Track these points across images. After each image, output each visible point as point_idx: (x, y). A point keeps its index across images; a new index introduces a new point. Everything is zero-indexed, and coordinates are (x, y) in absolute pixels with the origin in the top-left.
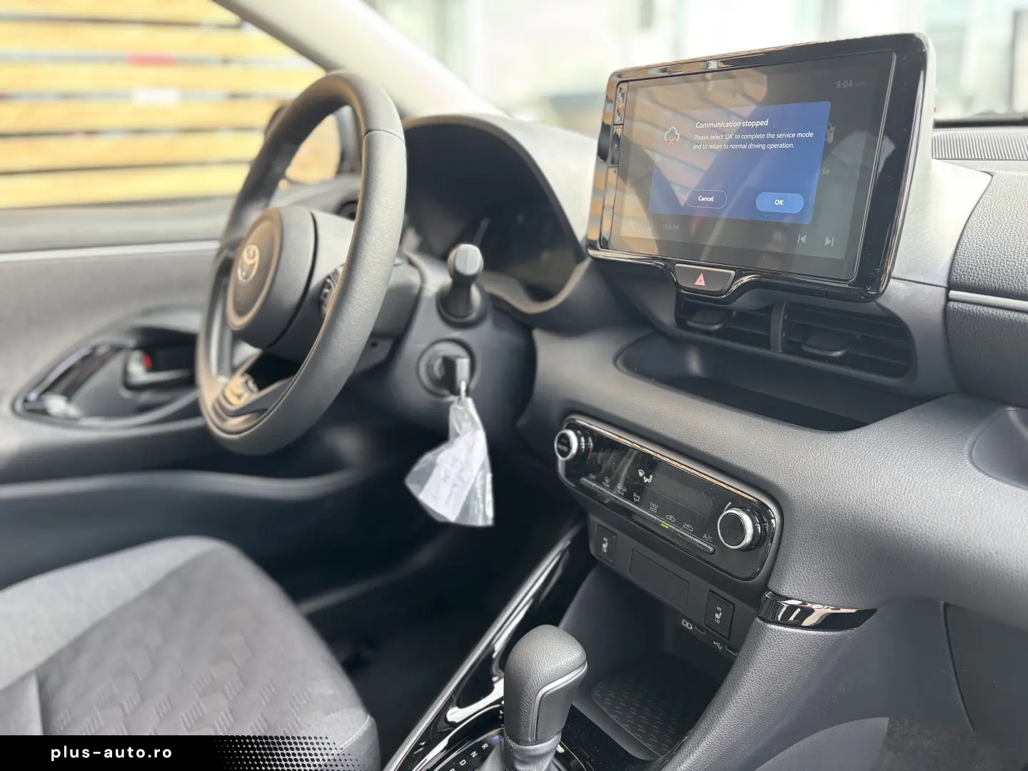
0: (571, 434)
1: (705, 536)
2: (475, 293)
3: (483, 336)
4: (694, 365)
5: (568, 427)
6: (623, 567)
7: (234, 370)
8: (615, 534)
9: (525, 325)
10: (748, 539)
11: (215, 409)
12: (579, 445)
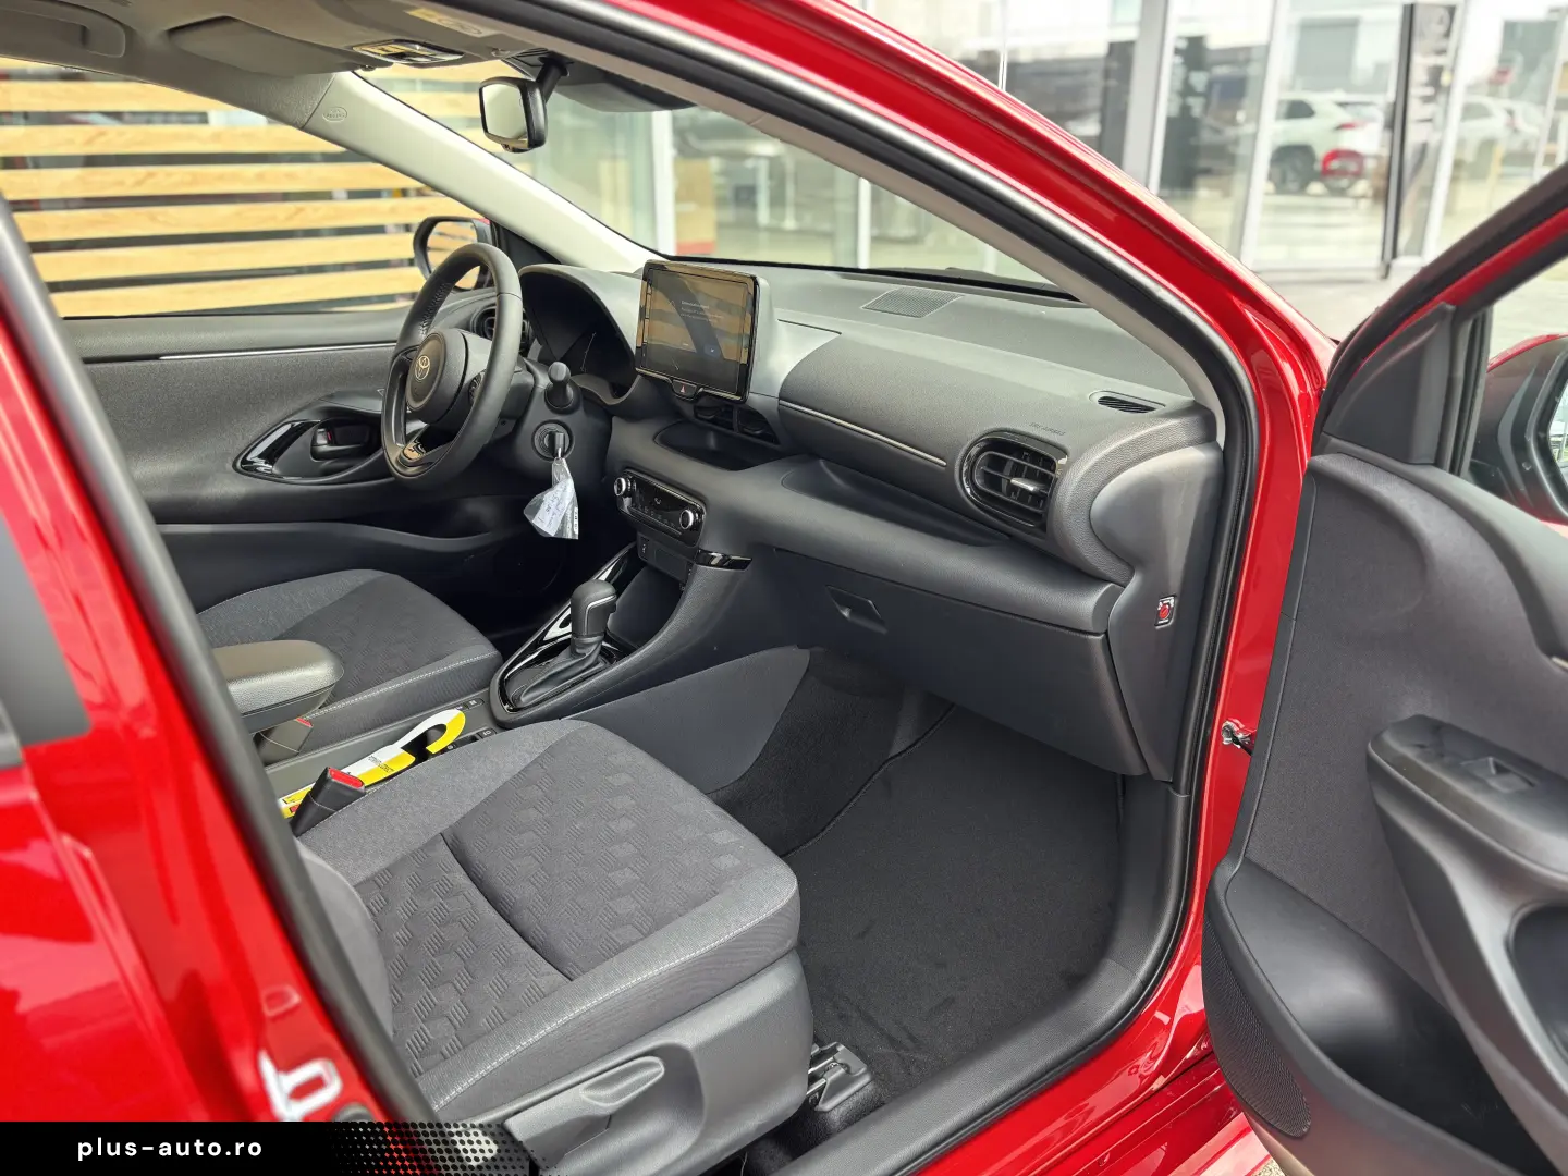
0: (622, 479)
2: (570, 391)
3: (577, 419)
4: (712, 442)
5: (622, 476)
7: (408, 439)
8: (649, 541)
9: (608, 414)
10: (691, 524)
11: (397, 461)
12: (627, 485)
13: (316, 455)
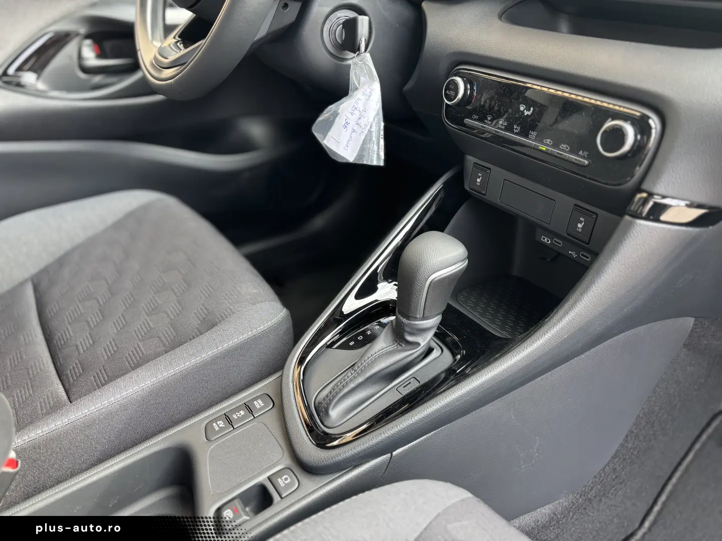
0: (459, 80)
1: (581, 153)
5: (455, 75)
6: (494, 196)
8: (490, 169)
11: (152, 65)
12: (466, 89)
13: (86, 70)
